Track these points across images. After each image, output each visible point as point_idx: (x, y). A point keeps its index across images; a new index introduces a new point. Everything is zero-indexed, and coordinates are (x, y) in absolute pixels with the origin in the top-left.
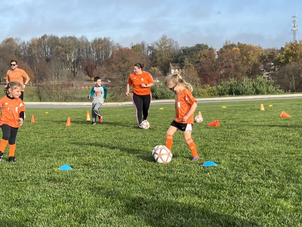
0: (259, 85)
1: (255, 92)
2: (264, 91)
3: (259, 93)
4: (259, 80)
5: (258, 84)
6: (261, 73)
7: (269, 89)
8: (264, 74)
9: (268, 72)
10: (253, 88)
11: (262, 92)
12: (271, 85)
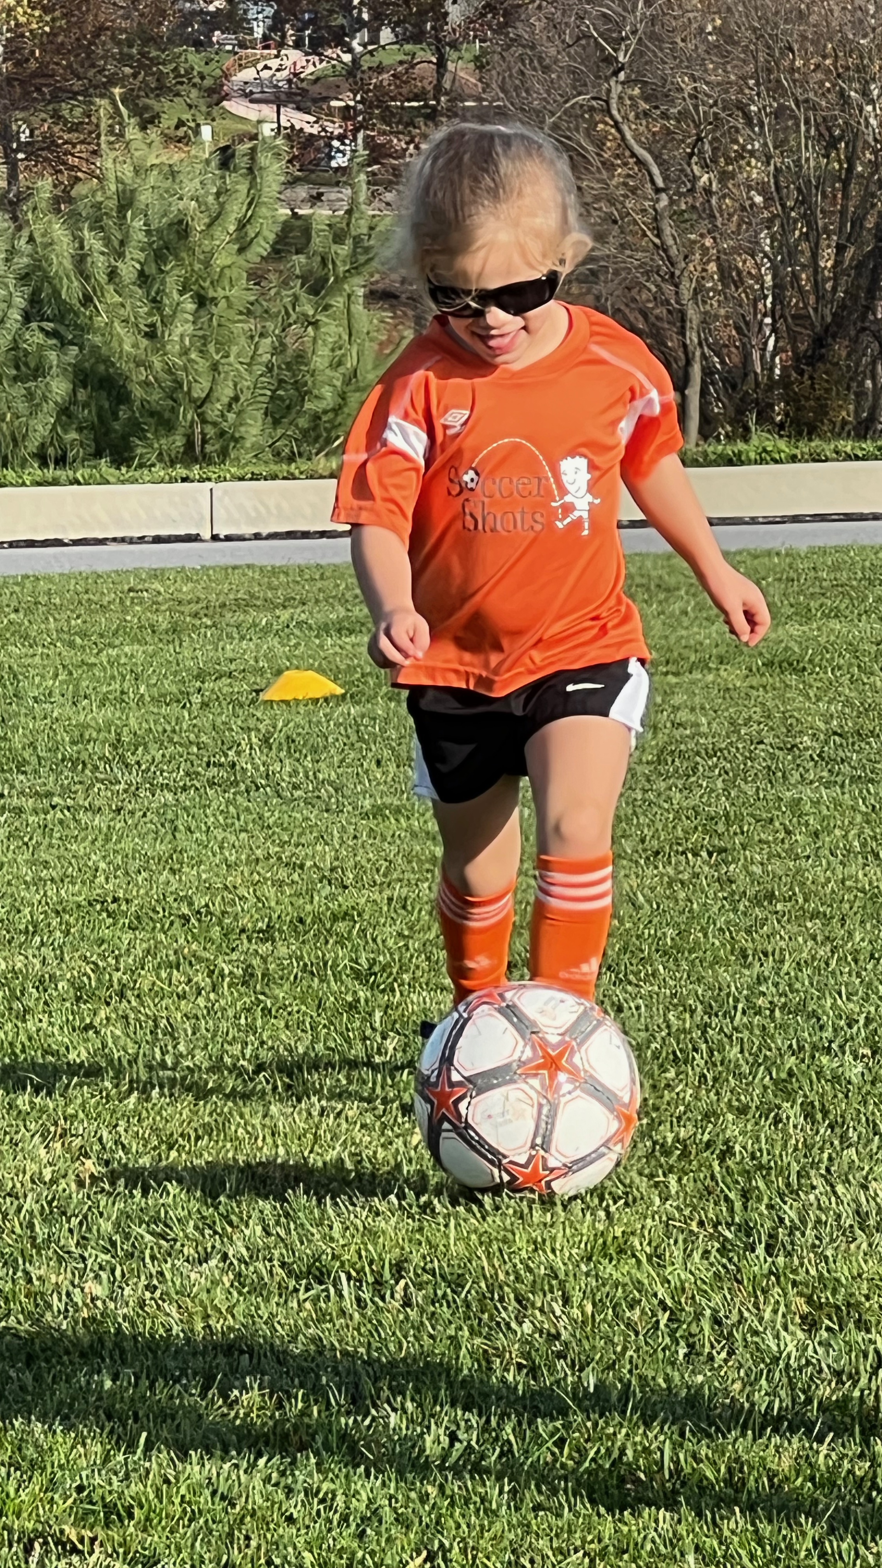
0: (143, 278)
1: (65, 412)
2: (226, 392)
3: (136, 428)
4: (144, 197)
5: (128, 270)
6: (194, 59)
7: (320, 359)
8: (248, 74)
9: (316, 48)
10: (34, 337)
11: (187, 415)
12: (358, 287)
